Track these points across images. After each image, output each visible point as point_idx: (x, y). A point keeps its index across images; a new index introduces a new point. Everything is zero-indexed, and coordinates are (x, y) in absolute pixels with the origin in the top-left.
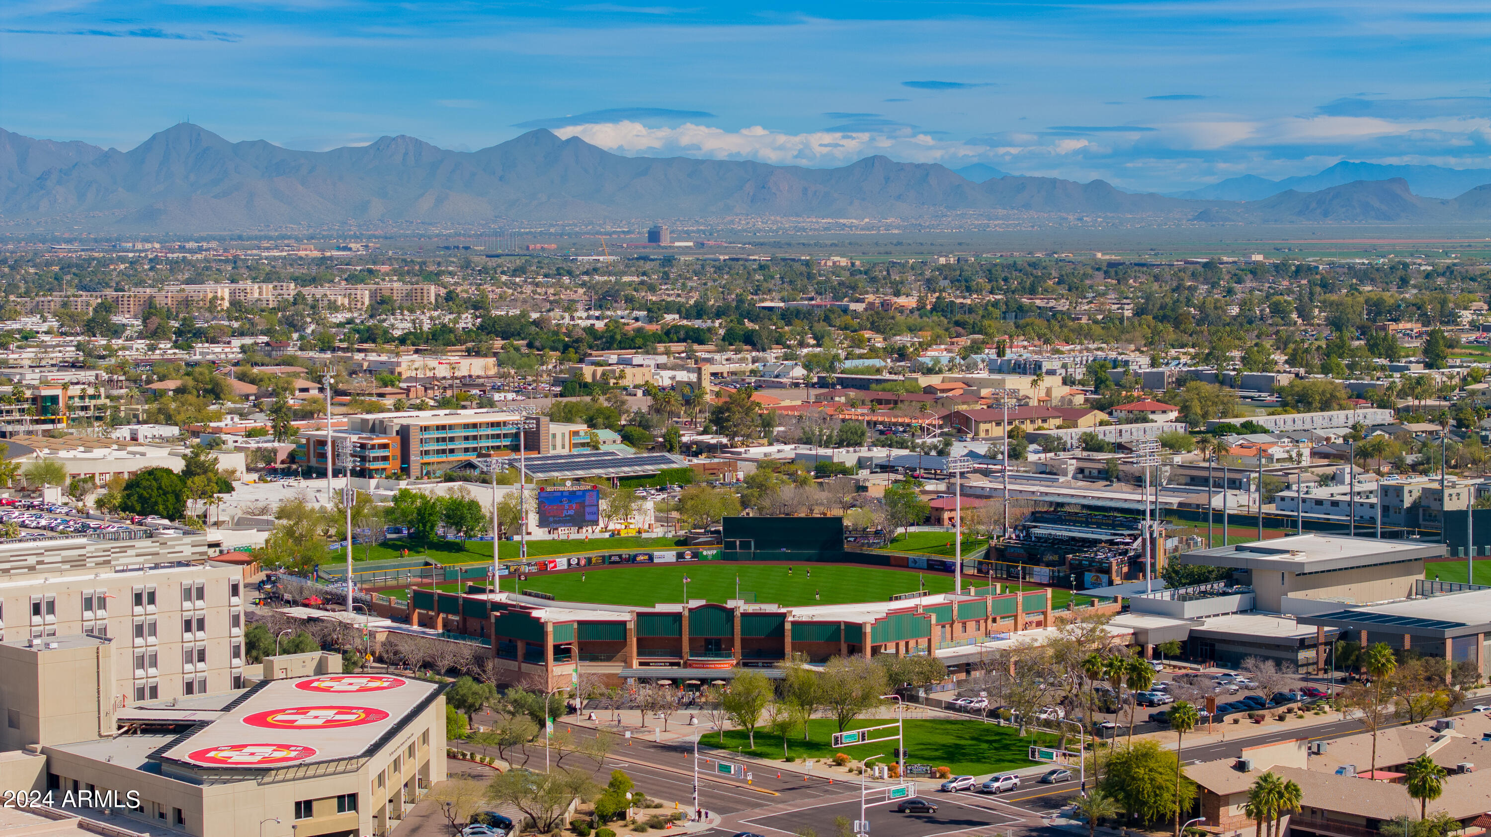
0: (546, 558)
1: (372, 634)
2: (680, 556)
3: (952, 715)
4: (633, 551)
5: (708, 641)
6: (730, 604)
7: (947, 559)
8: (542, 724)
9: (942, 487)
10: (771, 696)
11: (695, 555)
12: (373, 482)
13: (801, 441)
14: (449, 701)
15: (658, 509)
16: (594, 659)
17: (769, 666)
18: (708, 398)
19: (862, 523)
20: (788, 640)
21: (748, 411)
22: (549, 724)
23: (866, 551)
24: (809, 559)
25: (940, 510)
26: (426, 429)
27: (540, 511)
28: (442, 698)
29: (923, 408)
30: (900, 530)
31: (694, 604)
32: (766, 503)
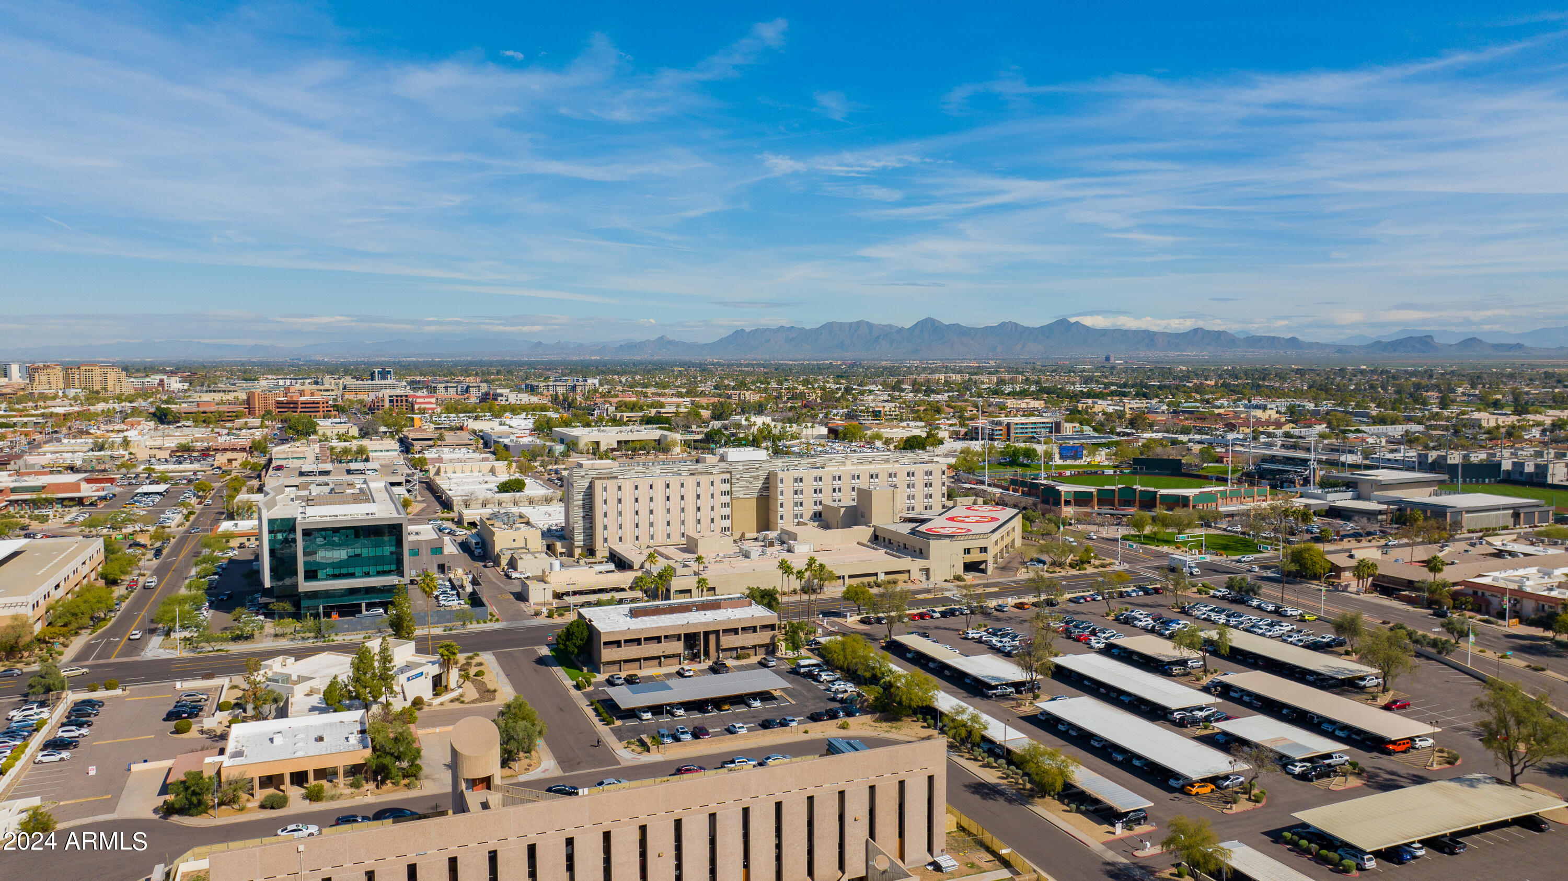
0: (1062, 471)
1: (994, 494)
2: (1115, 472)
3: (1225, 533)
4: (1096, 469)
5: (1125, 501)
6: (1135, 487)
7: (1225, 476)
8: (1059, 528)
9: (1224, 450)
10: (1150, 521)
11: (1121, 472)
12: (996, 443)
13: (1165, 432)
14: (1023, 517)
15: (1106, 455)
16: (1079, 506)
17: (1150, 511)
18: (1128, 416)
19: (1189, 462)
20: (1158, 501)
21: (1144, 419)
22: (1062, 527)
23: (1191, 472)
24: (1167, 475)
25: (1223, 457)
26: (1017, 424)
27: (1060, 453)
28: (1020, 515)
29: (1216, 420)
30: (1206, 465)
31: (1120, 486)
32: (1151, 454)
